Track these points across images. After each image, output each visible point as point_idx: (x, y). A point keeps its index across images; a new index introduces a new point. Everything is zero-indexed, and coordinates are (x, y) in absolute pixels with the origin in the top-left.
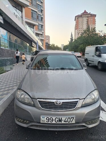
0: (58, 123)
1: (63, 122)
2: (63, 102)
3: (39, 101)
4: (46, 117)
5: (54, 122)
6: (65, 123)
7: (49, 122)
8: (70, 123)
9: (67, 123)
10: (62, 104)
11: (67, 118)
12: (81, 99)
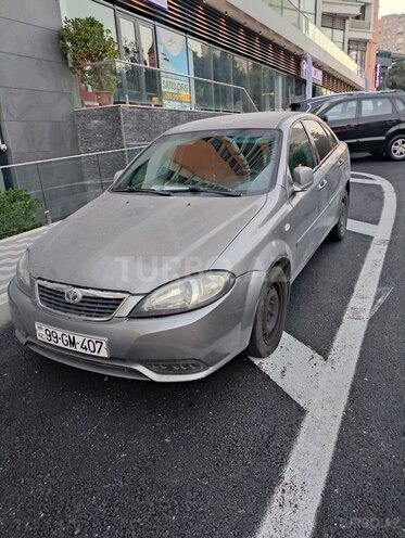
0: (68, 347)
1: (79, 349)
2: (84, 297)
3: (39, 286)
4: (44, 328)
5: (60, 344)
6: (84, 351)
7: (52, 342)
8: (95, 354)
9: (88, 352)
10: (82, 301)
11: (87, 339)
12: (134, 295)
